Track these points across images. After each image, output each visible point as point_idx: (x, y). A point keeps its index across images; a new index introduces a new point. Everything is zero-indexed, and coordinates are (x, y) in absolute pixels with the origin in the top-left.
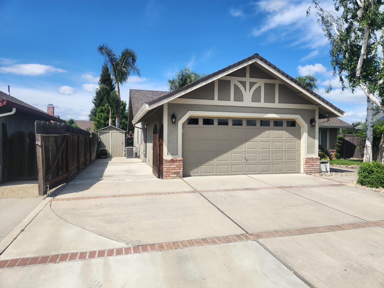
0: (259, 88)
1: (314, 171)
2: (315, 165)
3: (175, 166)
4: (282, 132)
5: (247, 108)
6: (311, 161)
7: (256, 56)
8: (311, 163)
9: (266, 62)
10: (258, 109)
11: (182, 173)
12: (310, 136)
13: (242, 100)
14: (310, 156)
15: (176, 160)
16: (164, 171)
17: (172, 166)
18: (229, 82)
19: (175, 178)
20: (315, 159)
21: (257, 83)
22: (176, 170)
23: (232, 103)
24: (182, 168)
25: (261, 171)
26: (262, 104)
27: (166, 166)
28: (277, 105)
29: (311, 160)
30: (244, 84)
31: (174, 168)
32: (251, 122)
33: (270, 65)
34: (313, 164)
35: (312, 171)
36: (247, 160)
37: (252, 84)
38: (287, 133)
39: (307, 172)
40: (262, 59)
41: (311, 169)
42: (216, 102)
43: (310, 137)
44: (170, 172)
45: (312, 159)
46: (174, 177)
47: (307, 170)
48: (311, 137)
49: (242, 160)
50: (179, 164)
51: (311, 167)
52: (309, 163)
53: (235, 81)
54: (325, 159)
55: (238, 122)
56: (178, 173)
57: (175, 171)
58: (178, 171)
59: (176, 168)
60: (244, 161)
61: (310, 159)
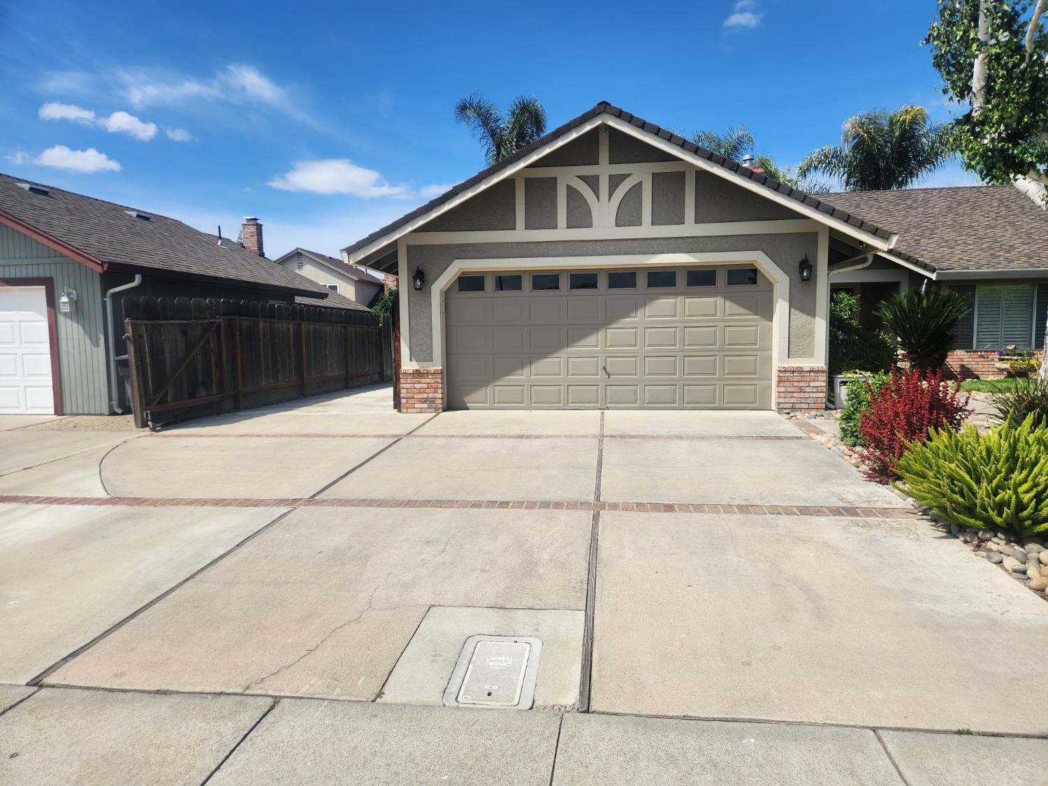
0: (637, 189)
1: (806, 406)
2: (808, 389)
3: (426, 386)
4: (713, 299)
5: (605, 243)
6: (796, 379)
7: (604, 107)
8: (795, 384)
9: (630, 119)
10: (635, 244)
11: (440, 401)
12: (797, 309)
13: (589, 225)
14: (794, 363)
15: (426, 372)
16: (402, 395)
17: (417, 386)
18: (554, 181)
19: (425, 412)
20: (810, 372)
21: (629, 175)
22: (426, 394)
23: (562, 233)
24: (440, 391)
25: (649, 403)
26: (646, 230)
27: (405, 386)
28: (690, 228)
29: (795, 374)
30: (592, 182)
31: (422, 390)
32: (622, 279)
33: (643, 126)
34: (802, 384)
35: (797, 406)
36: (609, 375)
37: (615, 181)
38: (728, 303)
39: (781, 406)
40: (620, 115)
41: (793, 400)
42: (521, 234)
43: (797, 312)
44: (413, 398)
45: (800, 371)
46: (423, 410)
47: (782, 400)
48: (802, 311)
49: (597, 374)
50: (433, 381)
51: (795, 395)
52: (787, 384)
53: (568, 177)
54: (856, 373)
55: (584, 280)
56: (433, 401)
57: (425, 396)
58: (431, 395)
59: (427, 390)
60: (601, 375)
61: (793, 372)
